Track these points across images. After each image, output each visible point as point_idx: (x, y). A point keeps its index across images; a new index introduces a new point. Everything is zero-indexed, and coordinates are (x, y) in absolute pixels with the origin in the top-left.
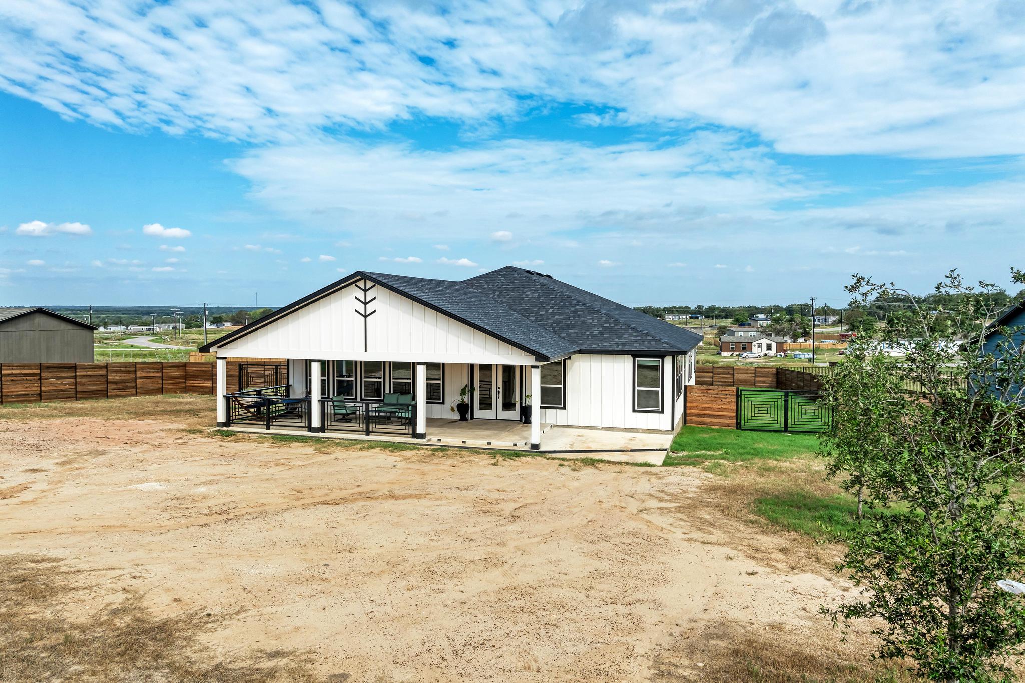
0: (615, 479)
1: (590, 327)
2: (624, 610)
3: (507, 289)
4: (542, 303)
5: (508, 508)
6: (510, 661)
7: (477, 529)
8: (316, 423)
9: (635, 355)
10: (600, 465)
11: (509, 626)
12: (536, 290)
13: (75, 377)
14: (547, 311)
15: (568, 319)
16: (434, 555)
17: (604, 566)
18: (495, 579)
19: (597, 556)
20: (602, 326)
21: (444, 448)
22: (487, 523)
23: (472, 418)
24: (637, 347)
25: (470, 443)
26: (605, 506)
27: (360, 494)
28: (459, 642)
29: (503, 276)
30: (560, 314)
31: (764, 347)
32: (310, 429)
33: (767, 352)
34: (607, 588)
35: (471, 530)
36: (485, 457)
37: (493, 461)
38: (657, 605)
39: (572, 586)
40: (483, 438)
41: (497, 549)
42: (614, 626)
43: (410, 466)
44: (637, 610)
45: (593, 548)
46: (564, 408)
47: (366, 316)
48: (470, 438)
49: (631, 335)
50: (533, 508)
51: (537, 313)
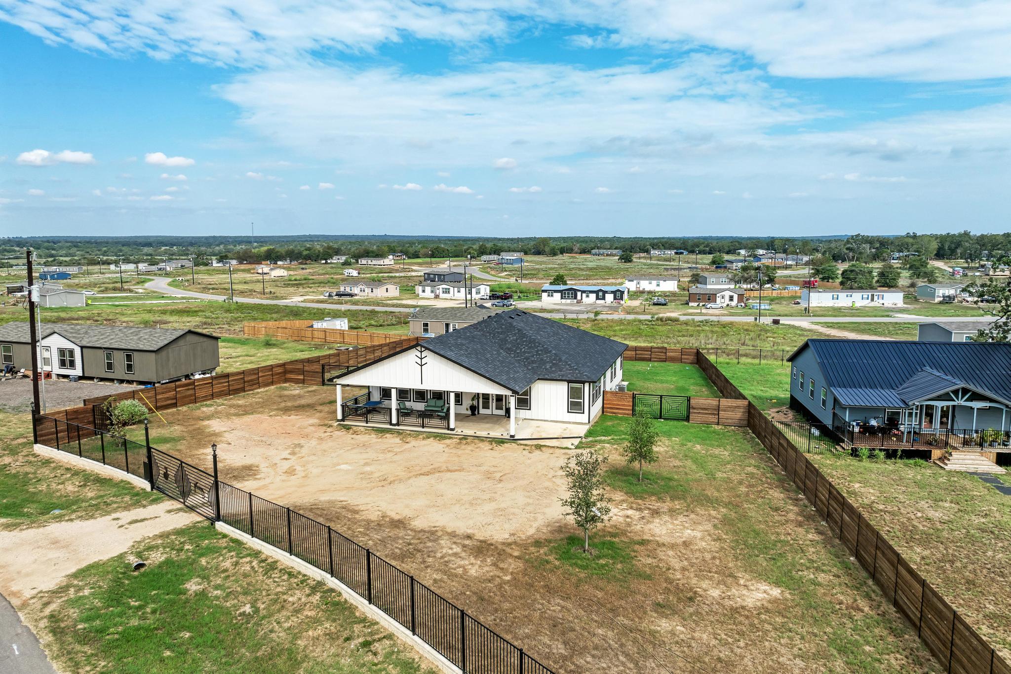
0: (548, 458)
1: (545, 363)
2: (533, 515)
3: (498, 333)
4: (518, 344)
5: (498, 475)
6: (498, 528)
7: (486, 486)
8: (394, 421)
9: (569, 382)
10: (544, 449)
11: (497, 520)
12: (515, 334)
13: (228, 382)
14: (521, 350)
15: (533, 356)
16: (471, 497)
17: (531, 501)
18: (493, 505)
19: (529, 497)
20: (552, 362)
21: (465, 437)
22: (489, 483)
23: (478, 413)
24: (570, 377)
25: (479, 434)
26: (539, 474)
27: (435, 469)
28: (484, 524)
29: (495, 322)
30: (529, 353)
31: (727, 298)
32: (391, 424)
33: (729, 303)
34: (530, 508)
35: (484, 487)
36: (487, 444)
37: (491, 447)
38: (544, 514)
39: (518, 508)
40: (485, 430)
41: (493, 495)
42: (529, 520)
43: (451, 451)
44: (538, 515)
45: (529, 494)
46: (530, 409)
47: (421, 366)
48: (478, 430)
49: (567, 369)
50: (509, 476)
51: (515, 351)
